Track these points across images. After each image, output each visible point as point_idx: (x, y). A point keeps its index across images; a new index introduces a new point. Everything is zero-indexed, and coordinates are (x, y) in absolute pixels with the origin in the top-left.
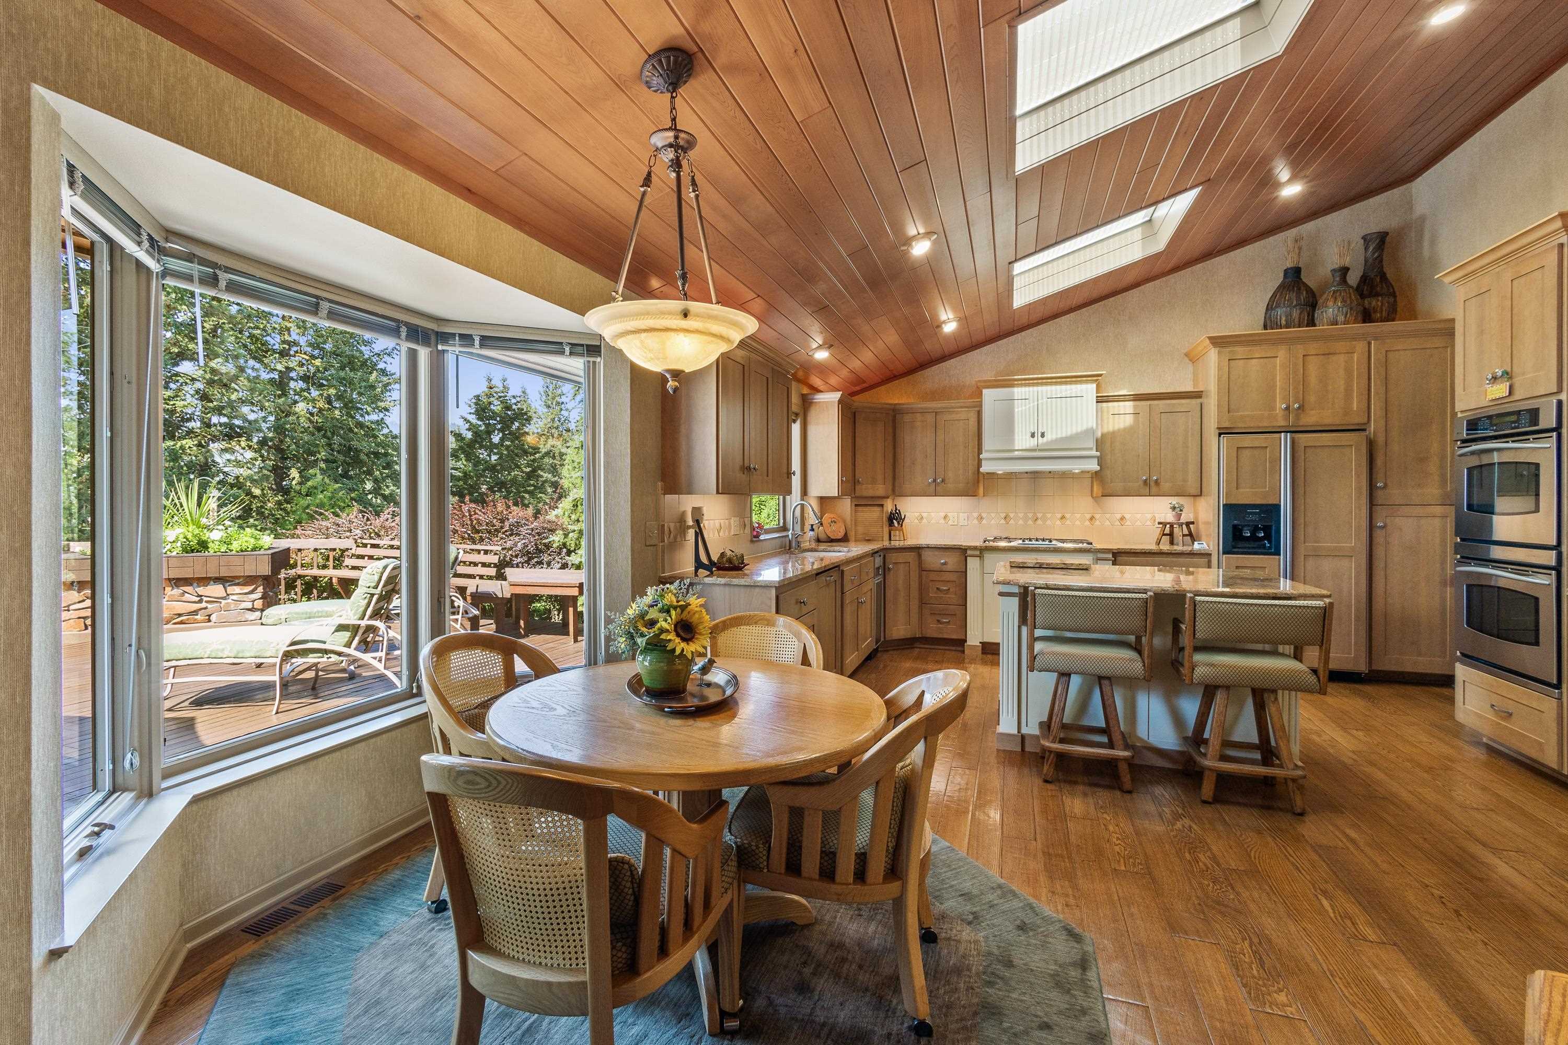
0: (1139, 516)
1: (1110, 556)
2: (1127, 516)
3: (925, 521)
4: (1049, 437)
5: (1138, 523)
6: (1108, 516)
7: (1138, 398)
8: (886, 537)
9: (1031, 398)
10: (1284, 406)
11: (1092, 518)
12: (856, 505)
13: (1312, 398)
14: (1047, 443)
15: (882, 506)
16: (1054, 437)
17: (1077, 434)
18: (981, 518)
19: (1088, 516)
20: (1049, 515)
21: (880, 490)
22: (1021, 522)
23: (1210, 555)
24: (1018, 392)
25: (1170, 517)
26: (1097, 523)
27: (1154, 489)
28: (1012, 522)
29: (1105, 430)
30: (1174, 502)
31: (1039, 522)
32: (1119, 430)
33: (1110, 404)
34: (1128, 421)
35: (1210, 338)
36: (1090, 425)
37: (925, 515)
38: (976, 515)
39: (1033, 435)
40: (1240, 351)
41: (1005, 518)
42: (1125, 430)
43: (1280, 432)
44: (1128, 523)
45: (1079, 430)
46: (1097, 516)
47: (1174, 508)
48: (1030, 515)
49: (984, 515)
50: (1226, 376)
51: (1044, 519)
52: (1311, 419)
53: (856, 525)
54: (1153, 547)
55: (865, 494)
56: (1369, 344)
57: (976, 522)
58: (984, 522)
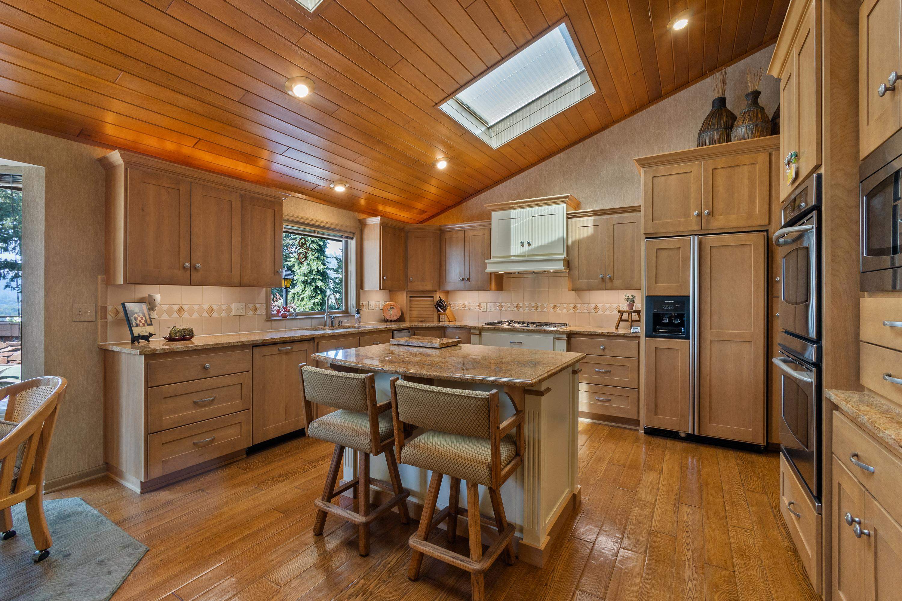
0: (608, 306)
1: (564, 336)
2: (600, 306)
3: (467, 308)
4: (533, 246)
5: (608, 311)
6: (586, 305)
7: (597, 213)
8: (436, 318)
9: (521, 218)
10: (696, 213)
11: (575, 307)
12: (410, 297)
13: (720, 206)
14: (533, 250)
15: (433, 297)
16: (537, 245)
17: (552, 243)
18: (501, 307)
19: (572, 306)
20: (545, 305)
21: (428, 286)
22: (527, 310)
23: (640, 337)
24: (514, 213)
25: (624, 307)
26: (579, 311)
27: (609, 285)
28: (521, 309)
29: (574, 239)
30: (628, 295)
31: (539, 310)
32: (583, 238)
33: (578, 219)
34: (589, 231)
35: (637, 160)
36: (561, 235)
37: (467, 304)
38: (498, 304)
39: (523, 245)
40: (662, 169)
41: (517, 307)
42: (588, 238)
43: (690, 235)
44: (600, 311)
45: (553, 239)
46: (578, 306)
47: (628, 299)
48: (533, 305)
49: (503, 304)
50: (650, 191)
51: (542, 308)
52: (719, 222)
53: (410, 310)
54: (613, 331)
55: (416, 289)
56: (770, 155)
57: (498, 309)
58: (503, 309)
